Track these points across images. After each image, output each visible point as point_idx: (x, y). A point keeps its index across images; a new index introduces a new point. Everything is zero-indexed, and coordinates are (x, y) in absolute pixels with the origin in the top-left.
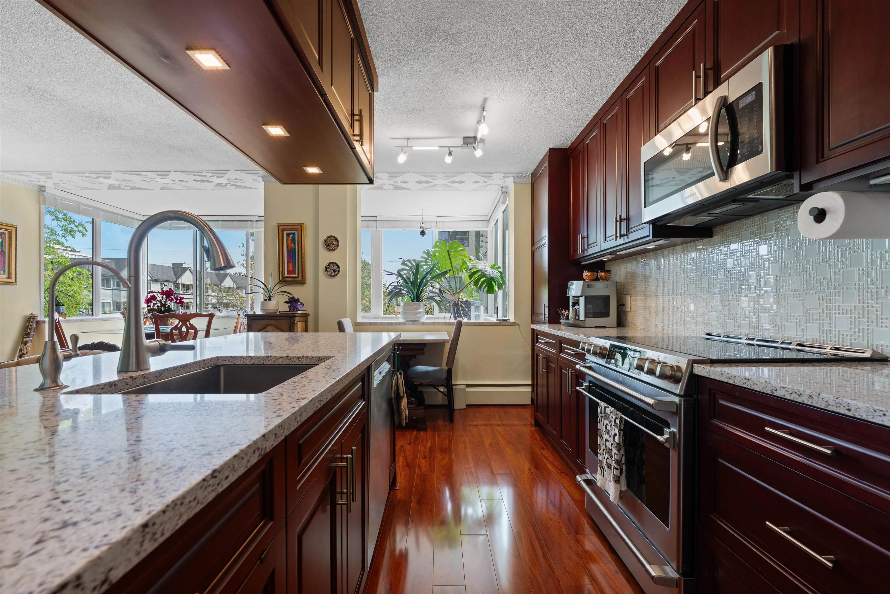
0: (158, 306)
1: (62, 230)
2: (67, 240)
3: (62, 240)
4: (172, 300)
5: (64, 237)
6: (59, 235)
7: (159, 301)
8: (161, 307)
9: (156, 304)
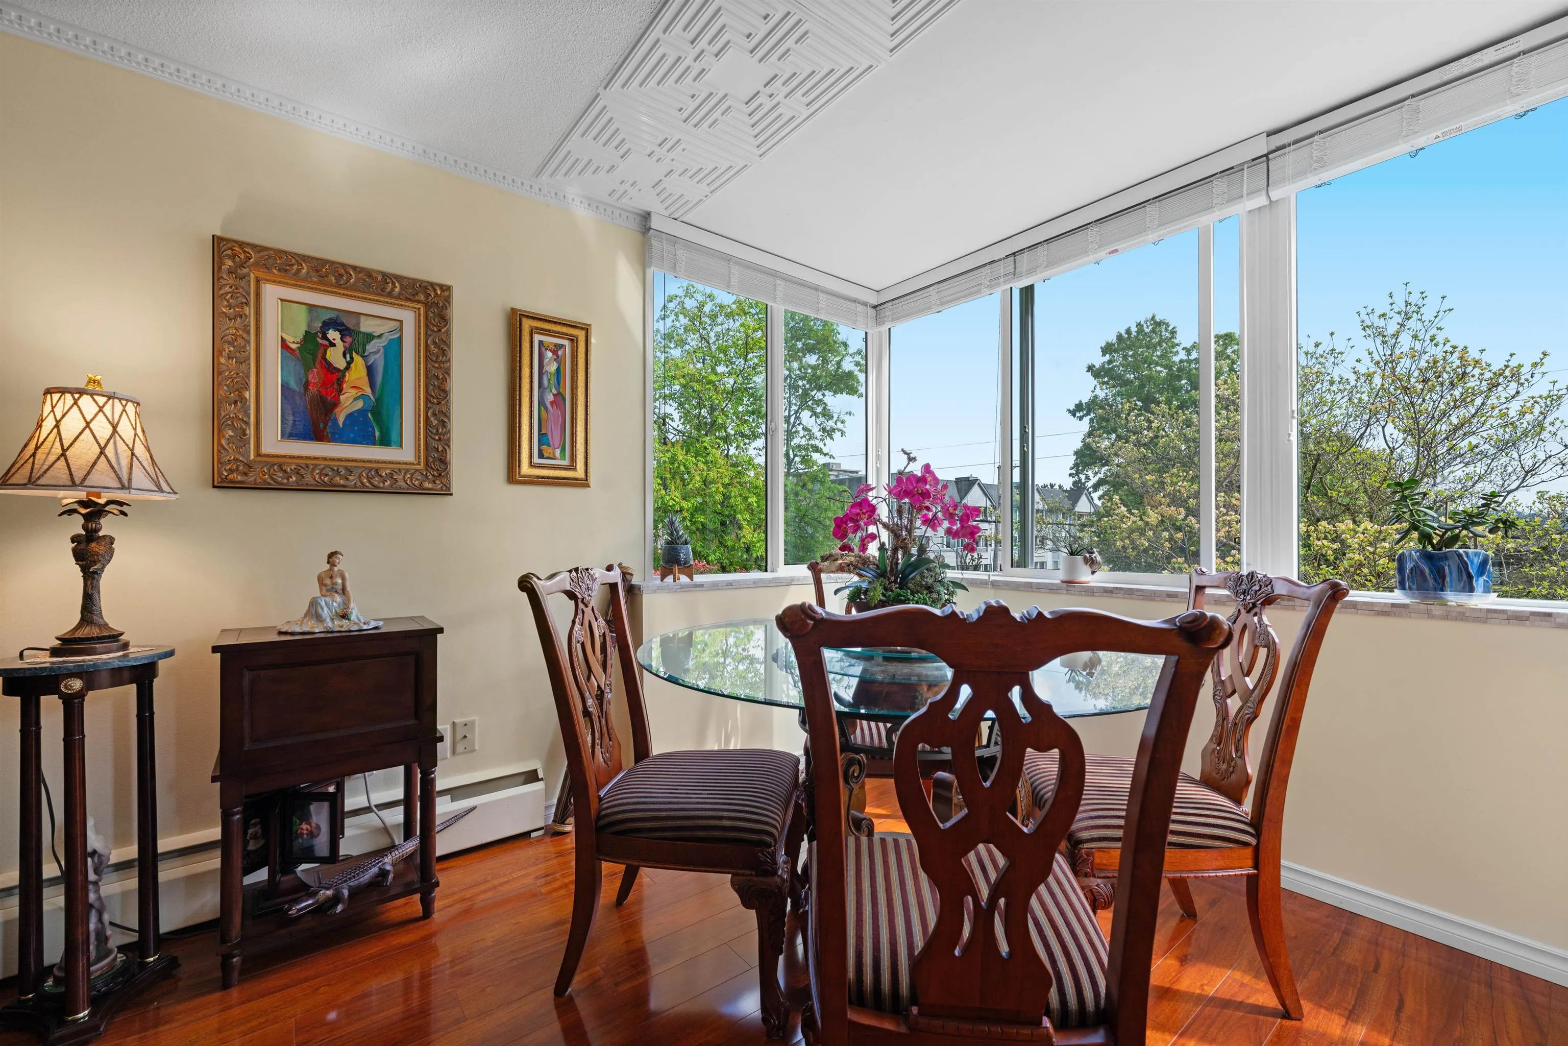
0: (882, 547)
1: (820, 430)
2: (825, 444)
3: (821, 445)
4: (931, 523)
5: (822, 440)
6: (816, 438)
7: (885, 526)
8: (895, 550)
9: (873, 537)
